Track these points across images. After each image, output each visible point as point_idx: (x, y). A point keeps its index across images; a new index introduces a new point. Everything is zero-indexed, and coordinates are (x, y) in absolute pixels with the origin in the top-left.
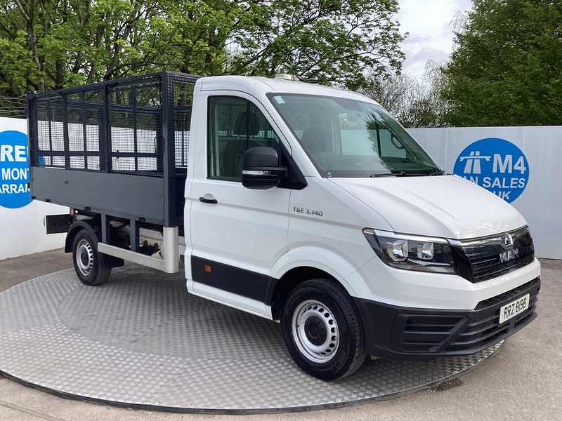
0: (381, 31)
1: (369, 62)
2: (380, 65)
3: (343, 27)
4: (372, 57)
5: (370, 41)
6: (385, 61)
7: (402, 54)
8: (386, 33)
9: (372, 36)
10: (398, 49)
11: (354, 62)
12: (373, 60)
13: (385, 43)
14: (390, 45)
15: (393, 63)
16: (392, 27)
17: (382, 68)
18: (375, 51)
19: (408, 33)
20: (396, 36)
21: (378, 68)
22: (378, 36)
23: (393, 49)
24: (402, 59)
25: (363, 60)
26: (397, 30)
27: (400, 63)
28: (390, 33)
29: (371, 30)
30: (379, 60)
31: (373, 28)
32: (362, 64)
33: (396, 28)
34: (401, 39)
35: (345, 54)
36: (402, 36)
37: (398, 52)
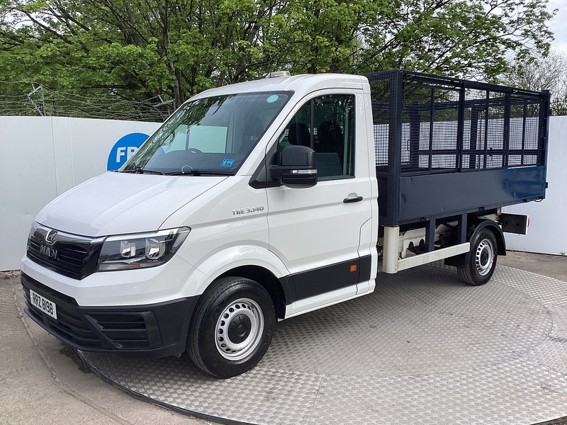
0: (526, 9)
1: (509, 45)
2: (523, 48)
3: (481, 8)
5: (512, 22)
6: (529, 43)
7: (550, 33)
8: (531, 11)
9: (514, 16)
10: (545, 29)
11: (493, 46)
12: (515, 42)
13: (529, 23)
14: (536, 24)
15: (539, 44)
16: (538, 5)
17: (526, 52)
18: (518, 32)
19: (557, 10)
20: (543, 14)
21: (522, 51)
22: (520, 16)
23: (540, 29)
24: (550, 39)
25: (504, 43)
26: (544, 7)
27: (548, 45)
28: (537, 11)
29: (513, 9)
30: (523, 42)
31: (515, 7)
32: (502, 47)
33: (543, 5)
34: (549, 17)
35: (483, 38)
36: (550, 13)
37: (546, 32)
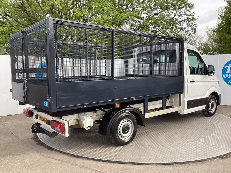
0: (187, 16)
1: (181, 29)
2: (187, 30)
3: (170, 16)
4: (183, 27)
5: (182, 21)
6: (189, 29)
7: (196, 25)
8: (189, 17)
9: (183, 19)
10: (194, 23)
11: (175, 29)
12: (184, 28)
13: (189, 21)
14: (191, 22)
15: (192, 29)
16: (191, 15)
17: (188, 31)
18: (185, 25)
19: (198, 17)
20: (193, 18)
21: (186, 31)
22: (185, 19)
23: (192, 23)
24: (196, 27)
25: (179, 28)
26: (194, 16)
27: (195, 29)
28: (191, 17)
29: (183, 16)
30: (186, 28)
31: (183, 15)
32: (179, 30)
33: (193, 15)
34: (196, 19)
35: (172, 26)
36: (196, 18)
37: (195, 24)
